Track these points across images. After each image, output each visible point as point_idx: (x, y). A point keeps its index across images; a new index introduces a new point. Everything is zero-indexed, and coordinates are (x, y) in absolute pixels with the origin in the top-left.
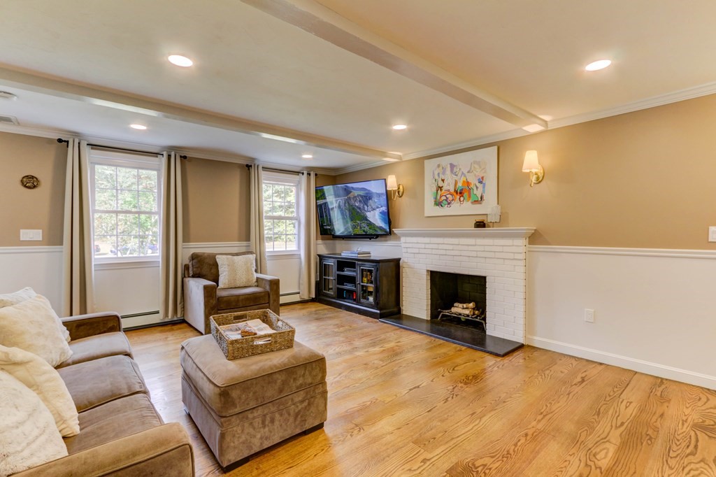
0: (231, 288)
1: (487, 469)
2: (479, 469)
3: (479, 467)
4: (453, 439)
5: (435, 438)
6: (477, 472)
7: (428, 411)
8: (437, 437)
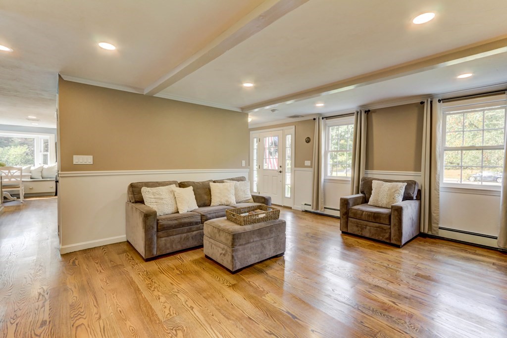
0: (376, 206)
1: (172, 335)
2: (174, 332)
3: (176, 332)
4: (210, 325)
5: (213, 315)
6: (172, 330)
7: (249, 317)
8: (214, 317)
